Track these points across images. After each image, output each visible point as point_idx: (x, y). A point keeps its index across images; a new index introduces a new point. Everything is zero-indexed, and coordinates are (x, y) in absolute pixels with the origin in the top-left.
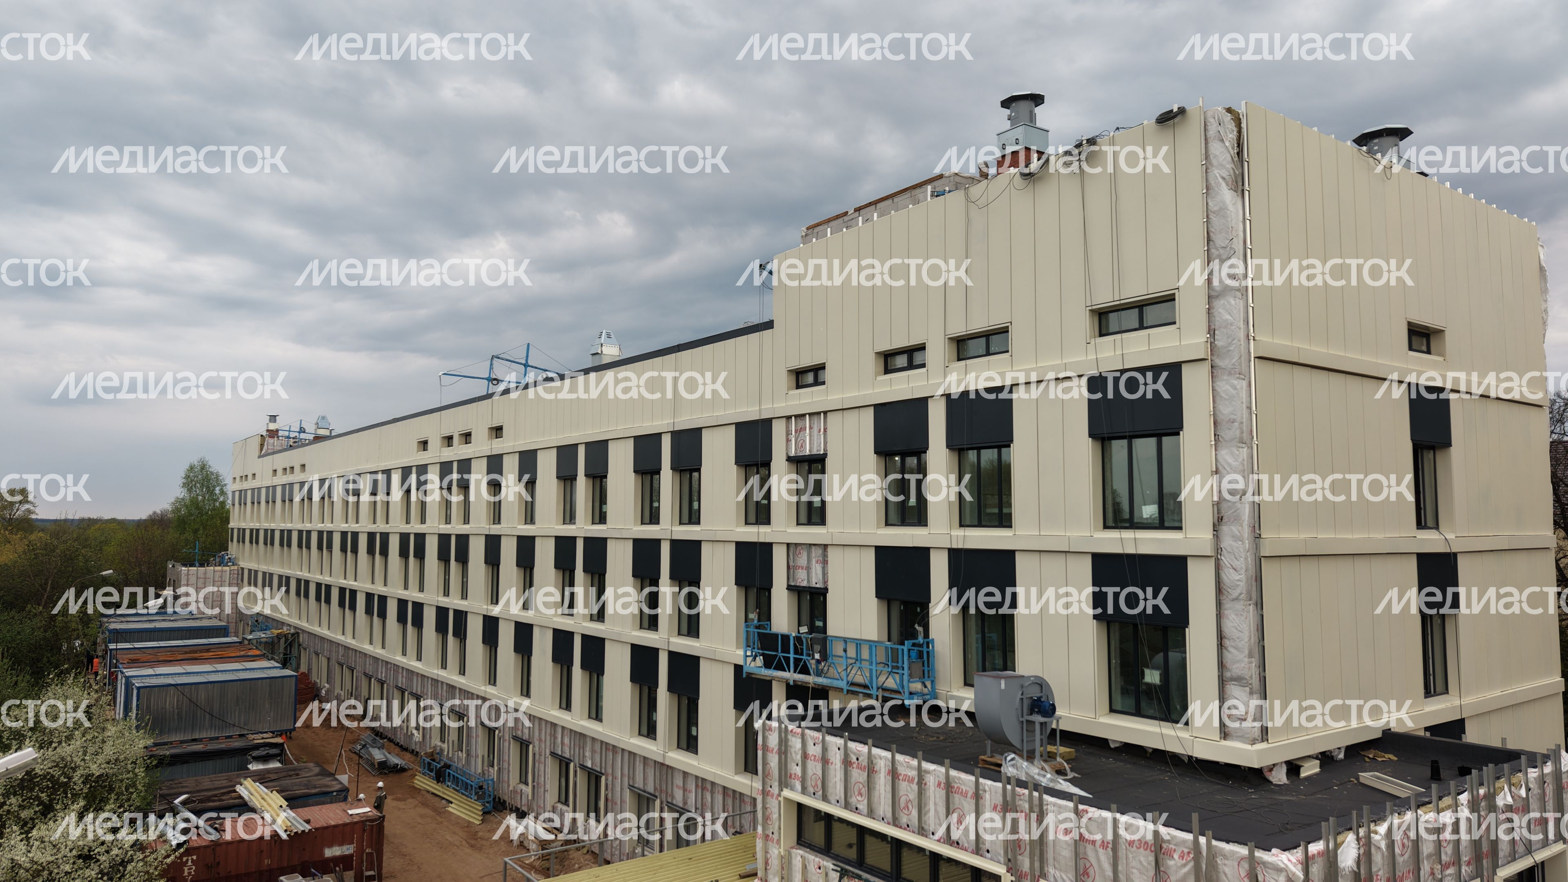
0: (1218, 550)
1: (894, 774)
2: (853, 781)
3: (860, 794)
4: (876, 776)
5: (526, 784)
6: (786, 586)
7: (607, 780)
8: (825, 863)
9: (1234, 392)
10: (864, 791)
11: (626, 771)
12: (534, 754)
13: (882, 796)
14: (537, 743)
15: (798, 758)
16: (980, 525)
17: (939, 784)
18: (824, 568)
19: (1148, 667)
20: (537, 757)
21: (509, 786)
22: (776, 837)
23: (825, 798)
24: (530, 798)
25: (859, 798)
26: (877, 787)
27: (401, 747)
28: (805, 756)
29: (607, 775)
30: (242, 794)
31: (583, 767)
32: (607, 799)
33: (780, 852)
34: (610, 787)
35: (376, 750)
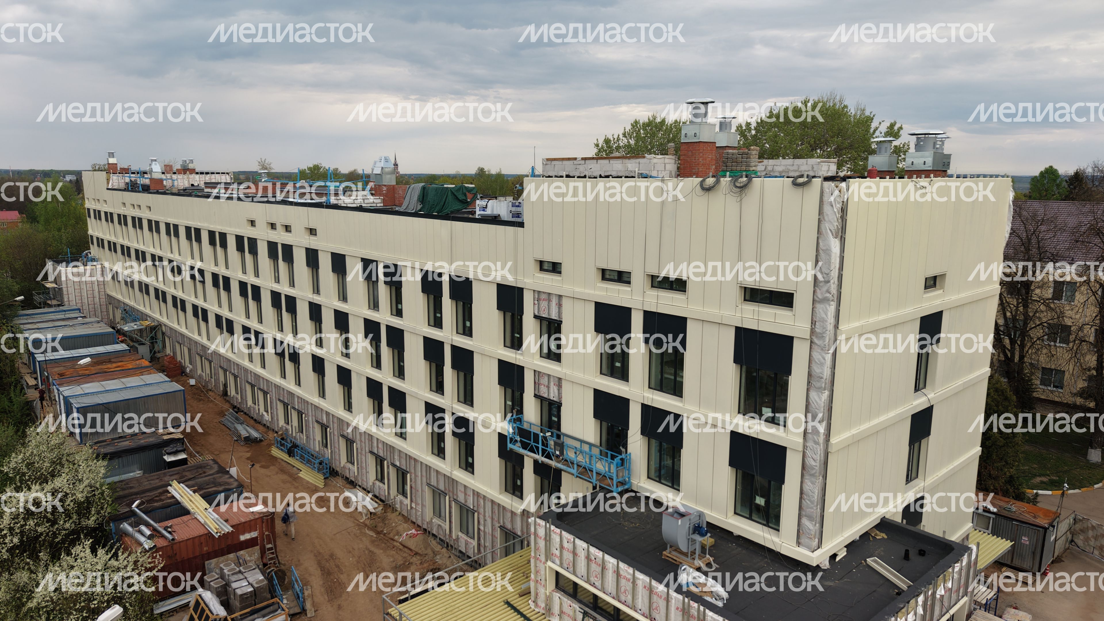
0: (805, 447)
1: (617, 573)
2: (592, 570)
3: (596, 577)
4: (607, 571)
5: (353, 464)
6: (533, 395)
7: (411, 476)
8: (574, 605)
9: (823, 361)
10: (600, 576)
11: (424, 474)
12: (357, 449)
13: (610, 585)
14: (359, 442)
15: (558, 546)
16: (661, 390)
17: (645, 587)
18: (559, 390)
19: (758, 495)
20: (359, 451)
21: (340, 463)
22: (543, 582)
23: (574, 573)
24: (356, 474)
25: (596, 579)
26: (607, 577)
27: (255, 420)
28: (562, 547)
29: (411, 473)
30: (175, 496)
31: (394, 465)
32: (411, 487)
33: (546, 593)
34: (413, 480)
35: (239, 425)
